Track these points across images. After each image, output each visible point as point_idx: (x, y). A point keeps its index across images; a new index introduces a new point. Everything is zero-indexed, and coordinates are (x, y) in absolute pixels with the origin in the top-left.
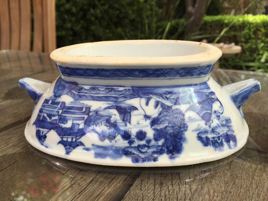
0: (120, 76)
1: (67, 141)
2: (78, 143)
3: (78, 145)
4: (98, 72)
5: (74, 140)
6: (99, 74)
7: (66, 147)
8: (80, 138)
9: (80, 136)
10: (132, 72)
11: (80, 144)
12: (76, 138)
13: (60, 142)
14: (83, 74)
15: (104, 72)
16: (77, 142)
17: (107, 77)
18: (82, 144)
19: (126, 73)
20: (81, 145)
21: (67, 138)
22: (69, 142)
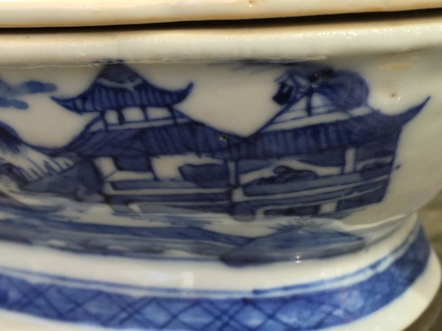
0: (60, 290)
1: (143, 108)
2: (89, 106)
3: (83, 97)
4: (124, 315)
5: (112, 117)
6: (123, 309)
7: (138, 82)
8: (88, 127)
9: (94, 133)
10: (25, 301)
11: (79, 103)
12: (106, 125)
13: (182, 95)
14: (184, 310)
15: (106, 312)
16: (96, 110)
17: (98, 294)
18: (70, 104)
19: (41, 302)
20: (73, 100)
21: (147, 119)
22: (134, 105)
